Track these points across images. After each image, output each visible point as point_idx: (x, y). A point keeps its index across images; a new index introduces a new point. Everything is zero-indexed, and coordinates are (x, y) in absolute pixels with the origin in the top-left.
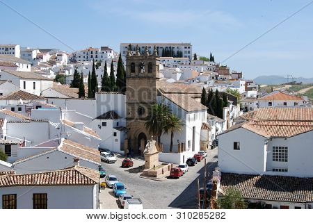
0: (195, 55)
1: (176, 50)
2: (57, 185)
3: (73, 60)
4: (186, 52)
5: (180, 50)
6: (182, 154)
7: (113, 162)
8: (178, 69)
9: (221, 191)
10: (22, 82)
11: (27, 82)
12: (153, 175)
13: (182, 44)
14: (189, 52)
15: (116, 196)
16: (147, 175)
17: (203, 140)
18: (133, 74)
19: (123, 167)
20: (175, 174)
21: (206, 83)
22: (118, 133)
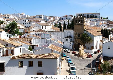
0: (101, 17)
1: (95, 16)
2: (45, 58)
3: (60, 19)
4: (98, 16)
5: (96, 16)
6: (92, 50)
7: (69, 52)
8: (95, 22)
9: (102, 62)
10: (42, 26)
11: (43, 26)
12: (82, 57)
13: (97, 14)
14: (99, 16)
15: (68, 63)
16: (80, 56)
17: (100, 45)
18: (76, 24)
19: (72, 54)
20: (89, 57)
21: (105, 27)
22: (71, 43)
